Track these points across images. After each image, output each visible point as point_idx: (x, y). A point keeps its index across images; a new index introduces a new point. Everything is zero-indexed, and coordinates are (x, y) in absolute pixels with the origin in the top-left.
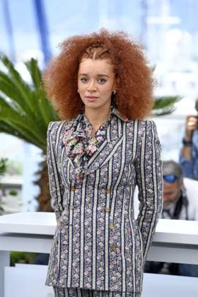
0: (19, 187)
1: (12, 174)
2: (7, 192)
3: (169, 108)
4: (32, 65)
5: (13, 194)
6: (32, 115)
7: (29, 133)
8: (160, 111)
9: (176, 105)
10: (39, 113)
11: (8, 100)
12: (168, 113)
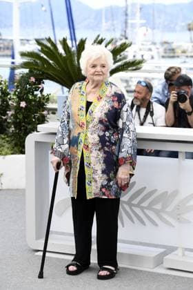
0: (56, 110)
1: (52, 103)
2: (50, 112)
3: (139, 66)
4: (64, 42)
5: (54, 113)
6: (63, 69)
7: (62, 80)
8: (134, 68)
9: (143, 64)
10: (68, 68)
11: (51, 62)
12: (139, 69)
